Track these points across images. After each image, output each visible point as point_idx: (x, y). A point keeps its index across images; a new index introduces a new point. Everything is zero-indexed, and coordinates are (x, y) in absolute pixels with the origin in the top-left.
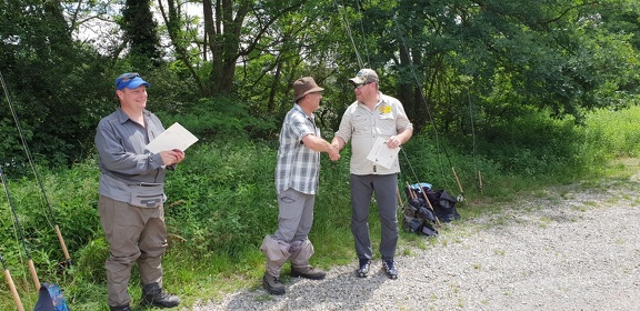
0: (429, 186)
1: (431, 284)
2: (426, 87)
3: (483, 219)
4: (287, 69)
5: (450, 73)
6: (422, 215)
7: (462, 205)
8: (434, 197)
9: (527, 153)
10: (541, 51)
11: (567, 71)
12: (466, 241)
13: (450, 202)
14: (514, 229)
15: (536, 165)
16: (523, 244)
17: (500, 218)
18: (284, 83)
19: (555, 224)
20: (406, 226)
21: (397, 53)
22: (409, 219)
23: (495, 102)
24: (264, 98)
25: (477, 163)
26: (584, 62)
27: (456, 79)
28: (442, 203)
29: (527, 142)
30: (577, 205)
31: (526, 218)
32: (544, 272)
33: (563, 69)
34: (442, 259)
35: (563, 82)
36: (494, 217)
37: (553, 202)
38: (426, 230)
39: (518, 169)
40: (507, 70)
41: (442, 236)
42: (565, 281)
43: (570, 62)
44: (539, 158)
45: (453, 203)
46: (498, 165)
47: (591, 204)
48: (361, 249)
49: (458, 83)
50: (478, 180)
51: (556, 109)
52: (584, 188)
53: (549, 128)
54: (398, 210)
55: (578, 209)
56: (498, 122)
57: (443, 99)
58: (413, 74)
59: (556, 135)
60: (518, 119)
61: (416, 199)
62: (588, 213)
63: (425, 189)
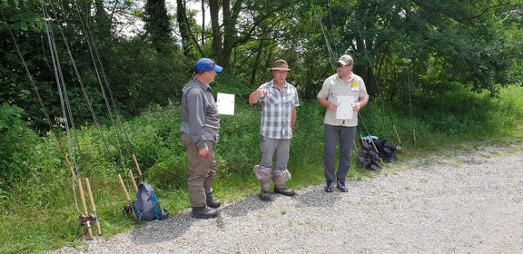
0: (376, 138)
1: (376, 196)
2: (376, 67)
3: (415, 161)
4: (265, 52)
5: (395, 57)
6: (371, 156)
7: (400, 152)
8: (380, 145)
9: (451, 118)
10: (463, 42)
11: (484, 56)
12: (401, 174)
13: (391, 149)
14: (436, 167)
15: (458, 127)
16: (441, 177)
17: (427, 161)
18: (263, 63)
19: (466, 165)
20: (359, 164)
21: (355, 43)
22: (362, 159)
23: (430, 80)
24: (248, 75)
25: (413, 124)
26: (496, 50)
27: (400, 61)
28: (385, 149)
29: (453, 110)
30: (485, 154)
31: (445, 161)
32: (453, 192)
33: (481, 55)
34: (384, 183)
35: (480, 65)
36: (423, 160)
37: (468, 152)
38: (373, 166)
39: (444, 129)
40: (440, 55)
41: (384, 170)
42: (466, 197)
43: (486, 49)
44: (461, 122)
45: (393, 150)
46: (428, 126)
47: (496, 153)
48: (329, 175)
49: (402, 64)
50: (412, 136)
51: (476, 85)
52: (493, 144)
53: (472, 99)
54: (354, 152)
55: (484, 156)
56: (432, 95)
57: (389, 77)
58: (366, 57)
59: (476, 105)
60: (449, 93)
61: (367, 146)
62: (492, 159)
63: (374, 140)
